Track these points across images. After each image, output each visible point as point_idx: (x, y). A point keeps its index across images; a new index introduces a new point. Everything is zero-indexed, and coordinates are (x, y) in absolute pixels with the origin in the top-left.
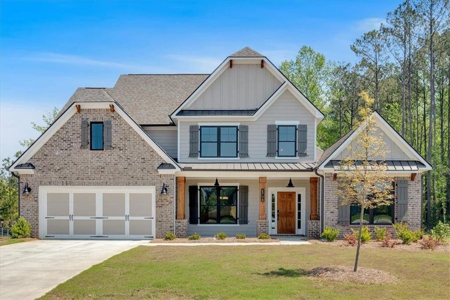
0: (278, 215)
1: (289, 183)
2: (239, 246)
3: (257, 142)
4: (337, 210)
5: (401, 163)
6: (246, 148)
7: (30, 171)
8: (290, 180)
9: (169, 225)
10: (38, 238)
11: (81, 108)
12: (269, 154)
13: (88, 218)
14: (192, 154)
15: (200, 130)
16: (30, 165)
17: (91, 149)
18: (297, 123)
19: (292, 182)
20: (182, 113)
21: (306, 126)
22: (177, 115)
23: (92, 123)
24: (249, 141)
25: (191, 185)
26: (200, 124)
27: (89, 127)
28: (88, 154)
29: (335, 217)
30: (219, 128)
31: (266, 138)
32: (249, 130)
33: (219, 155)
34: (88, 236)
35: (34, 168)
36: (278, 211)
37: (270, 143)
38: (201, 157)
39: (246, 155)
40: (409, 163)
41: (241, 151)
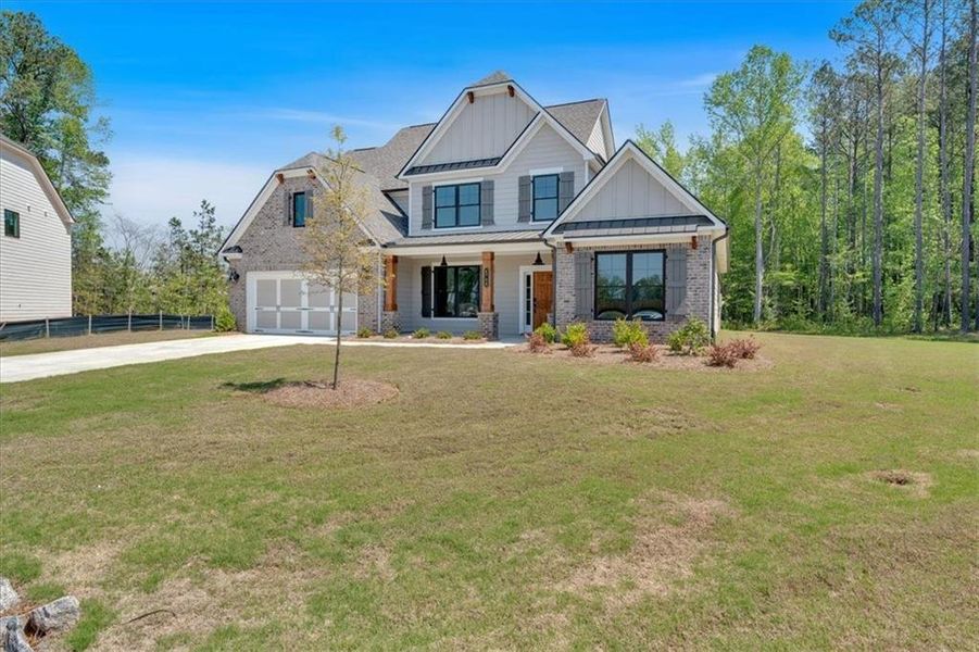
0: (535, 305)
1: (536, 258)
2: (455, 349)
3: (506, 202)
4: (573, 298)
5: (674, 220)
6: (491, 213)
7: (238, 256)
8: (539, 255)
9: (372, 318)
10: (245, 333)
11: (285, 177)
12: (522, 218)
13: (294, 309)
14: (426, 226)
15: (435, 191)
16: (239, 249)
17: (295, 226)
18: (559, 170)
19: (542, 258)
20: (412, 171)
21: (573, 173)
22: (405, 174)
23: (296, 194)
24: (495, 202)
25: (425, 265)
26: (434, 184)
27: (292, 200)
28: (291, 231)
29: (571, 308)
30: (457, 187)
31: (517, 195)
32: (496, 187)
33: (457, 224)
34: (293, 331)
35: (240, 251)
36: (535, 300)
37: (522, 202)
38: (436, 227)
39: (491, 222)
40: (687, 219)
41: (485, 218)
